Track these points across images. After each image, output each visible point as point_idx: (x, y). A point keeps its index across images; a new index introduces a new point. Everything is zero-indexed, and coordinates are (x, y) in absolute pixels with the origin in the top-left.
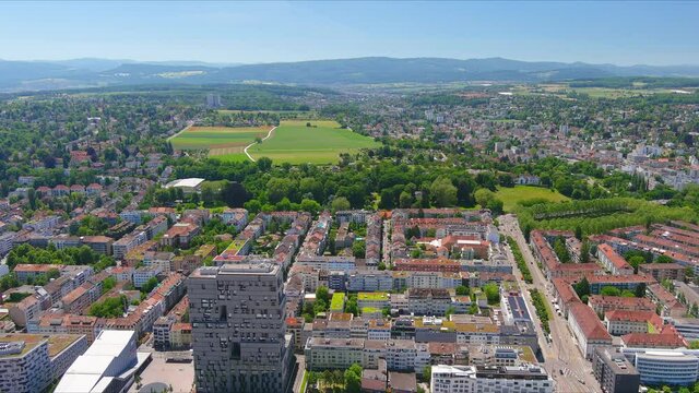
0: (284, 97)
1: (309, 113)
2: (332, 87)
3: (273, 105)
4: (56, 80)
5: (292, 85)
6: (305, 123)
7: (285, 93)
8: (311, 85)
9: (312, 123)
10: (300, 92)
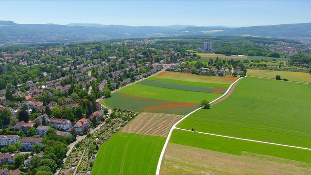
0: (261, 45)
1: (279, 60)
2: (294, 39)
3: (250, 51)
4: (159, 34)
5: (268, 37)
6: (276, 73)
7: (263, 42)
8: (280, 38)
9: (283, 74)
10: (273, 42)
